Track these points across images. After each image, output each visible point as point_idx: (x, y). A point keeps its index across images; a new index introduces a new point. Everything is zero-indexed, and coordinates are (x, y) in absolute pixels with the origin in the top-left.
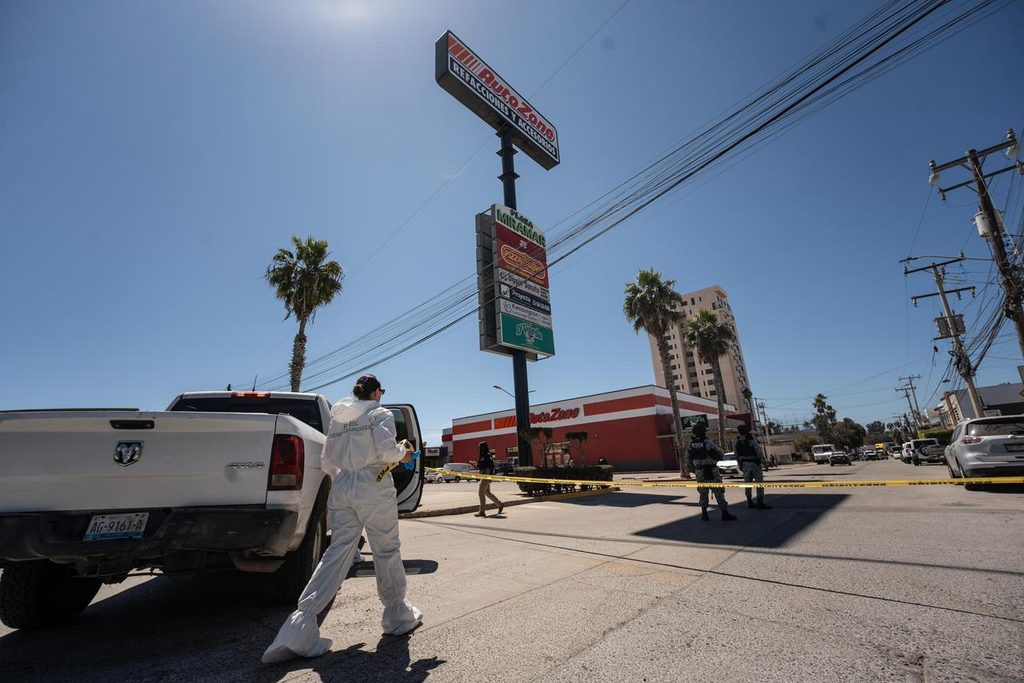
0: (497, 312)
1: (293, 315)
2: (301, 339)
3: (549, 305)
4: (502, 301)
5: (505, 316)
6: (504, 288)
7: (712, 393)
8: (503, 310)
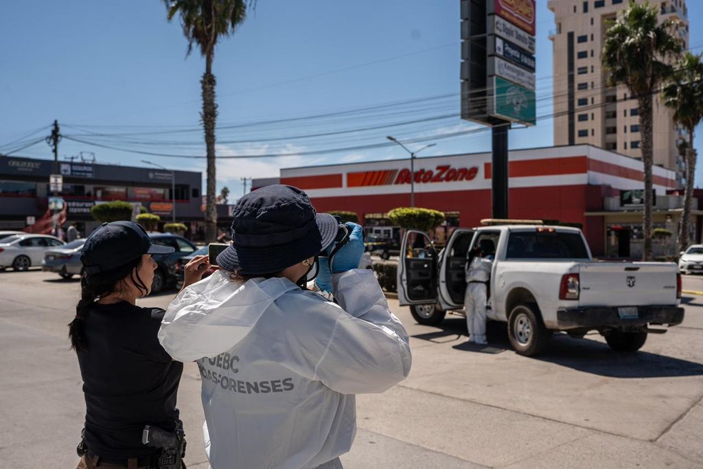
0: (488, 73)
1: (197, 48)
2: (209, 81)
3: (534, 59)
4: (497, 59)
5: (501, 80)
6: (499, 43)
7: (634, 145)
8: (497, 72)
